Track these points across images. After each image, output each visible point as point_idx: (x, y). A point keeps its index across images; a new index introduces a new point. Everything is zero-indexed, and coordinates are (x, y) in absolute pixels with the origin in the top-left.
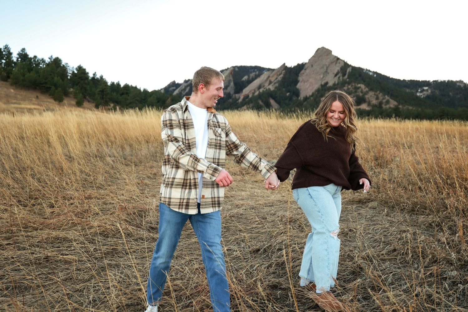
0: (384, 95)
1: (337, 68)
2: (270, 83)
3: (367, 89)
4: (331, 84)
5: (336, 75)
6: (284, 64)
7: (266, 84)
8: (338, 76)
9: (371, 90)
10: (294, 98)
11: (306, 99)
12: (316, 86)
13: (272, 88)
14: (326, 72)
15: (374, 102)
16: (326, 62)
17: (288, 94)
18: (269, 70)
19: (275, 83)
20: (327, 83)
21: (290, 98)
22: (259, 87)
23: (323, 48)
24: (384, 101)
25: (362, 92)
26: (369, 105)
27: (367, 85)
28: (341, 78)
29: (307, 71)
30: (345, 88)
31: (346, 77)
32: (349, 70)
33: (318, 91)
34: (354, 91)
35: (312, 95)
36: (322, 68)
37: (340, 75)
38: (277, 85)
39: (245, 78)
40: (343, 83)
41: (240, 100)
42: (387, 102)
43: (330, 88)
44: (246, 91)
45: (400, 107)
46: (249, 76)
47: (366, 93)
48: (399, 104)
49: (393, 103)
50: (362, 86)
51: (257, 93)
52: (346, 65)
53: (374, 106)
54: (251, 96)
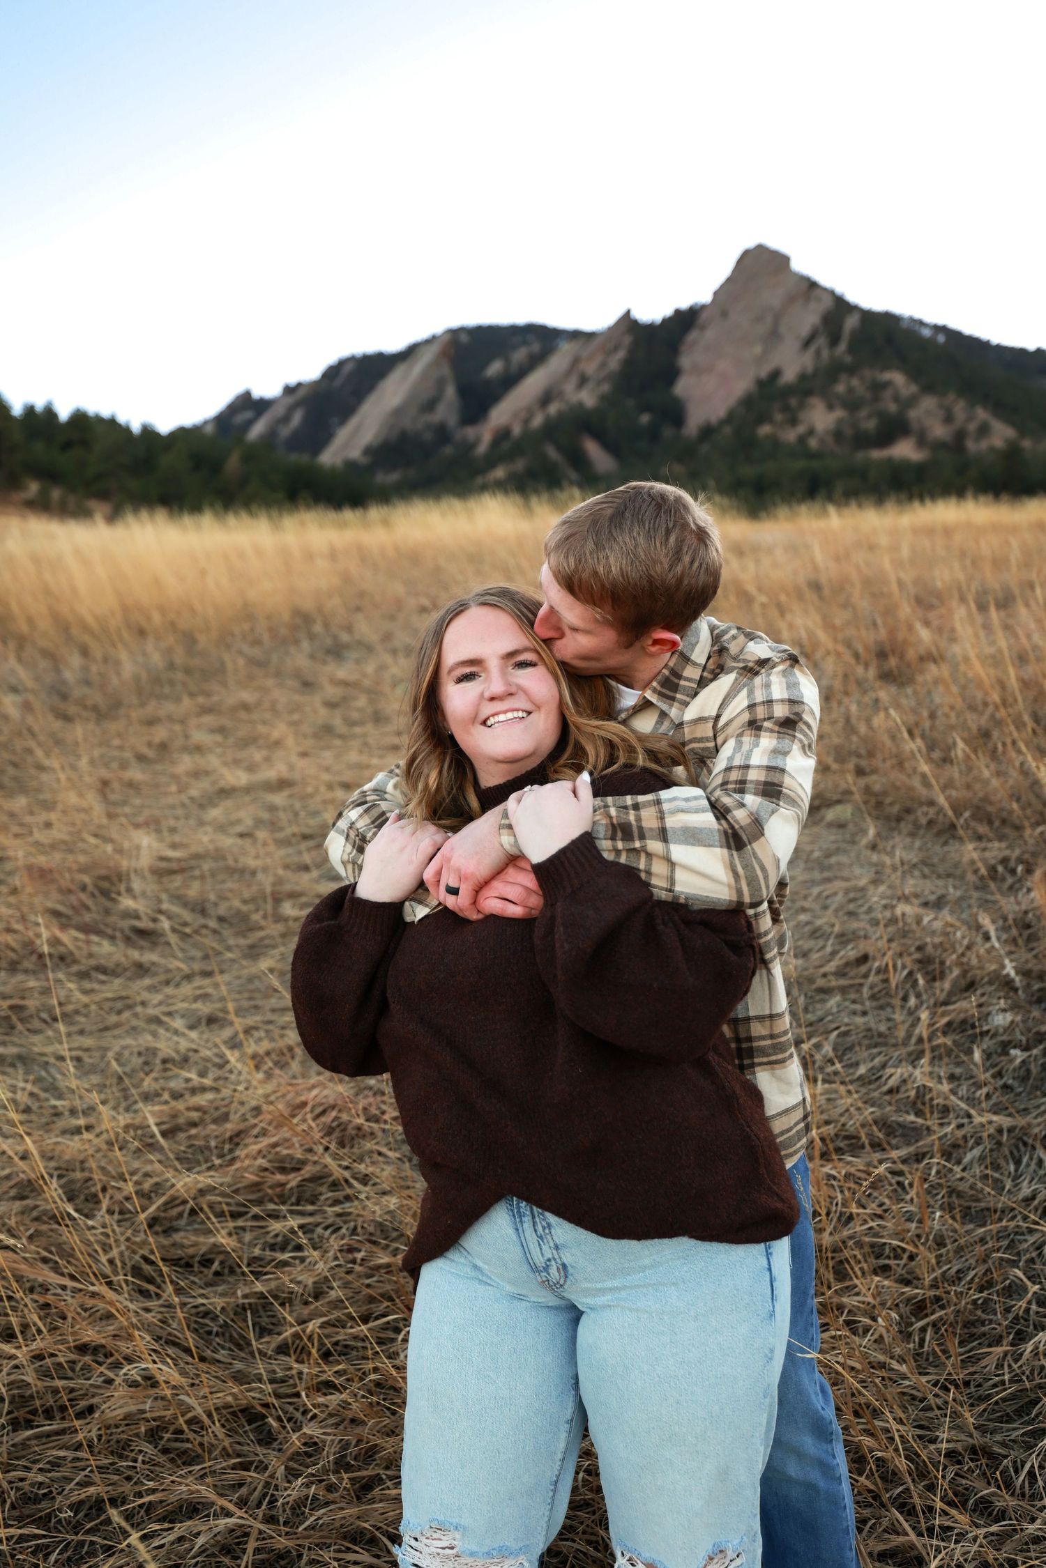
0: (973, 406)
1: (808, 318)
2: (583, 381)
3: (914, 388)
4: (790, 375)
5: (807, 343)
6: (628, 312)
7: (569, 387)
8: (813, 348)
9: (929, 388)
10: (668, 432)
11: (707, 432)
12: (741, 386)
13: (588, 398)
14: (774, 336)
15: (939, 431)
16: (772, 297)
17: (645, 419)
18: (576, 335)
19: (599, 383)
20: (776, 374)
21: (653, 434)
22: (546, 399)
23: (761, 249)
24: (972, 427)
25: (896, 399)
26: (922, 442)
27: (914, 373)
28: (825, 354)
29: (710, 334)
30: (840, 388)
31: (842, 347)
32: (851, 322)
33: (748, 402)
34: (868, 395)
35: (730, 417)
36: (759, 319)
37: (822, 341)
38: (606, 388)
39: (495, 368)
40: (833, 371)
41: (482, 449)
42: (984, 430)
43: (789, 390)
44: (503, 413)
45: (1027, 444)
46: (507, 361)
47: (912, 402)
48: (1023, 433)
49: (1001, 434)
50: (897, 378)
51: (538, 421)
52: (841, 306)
53: (939, 446)
54: (517, 430)
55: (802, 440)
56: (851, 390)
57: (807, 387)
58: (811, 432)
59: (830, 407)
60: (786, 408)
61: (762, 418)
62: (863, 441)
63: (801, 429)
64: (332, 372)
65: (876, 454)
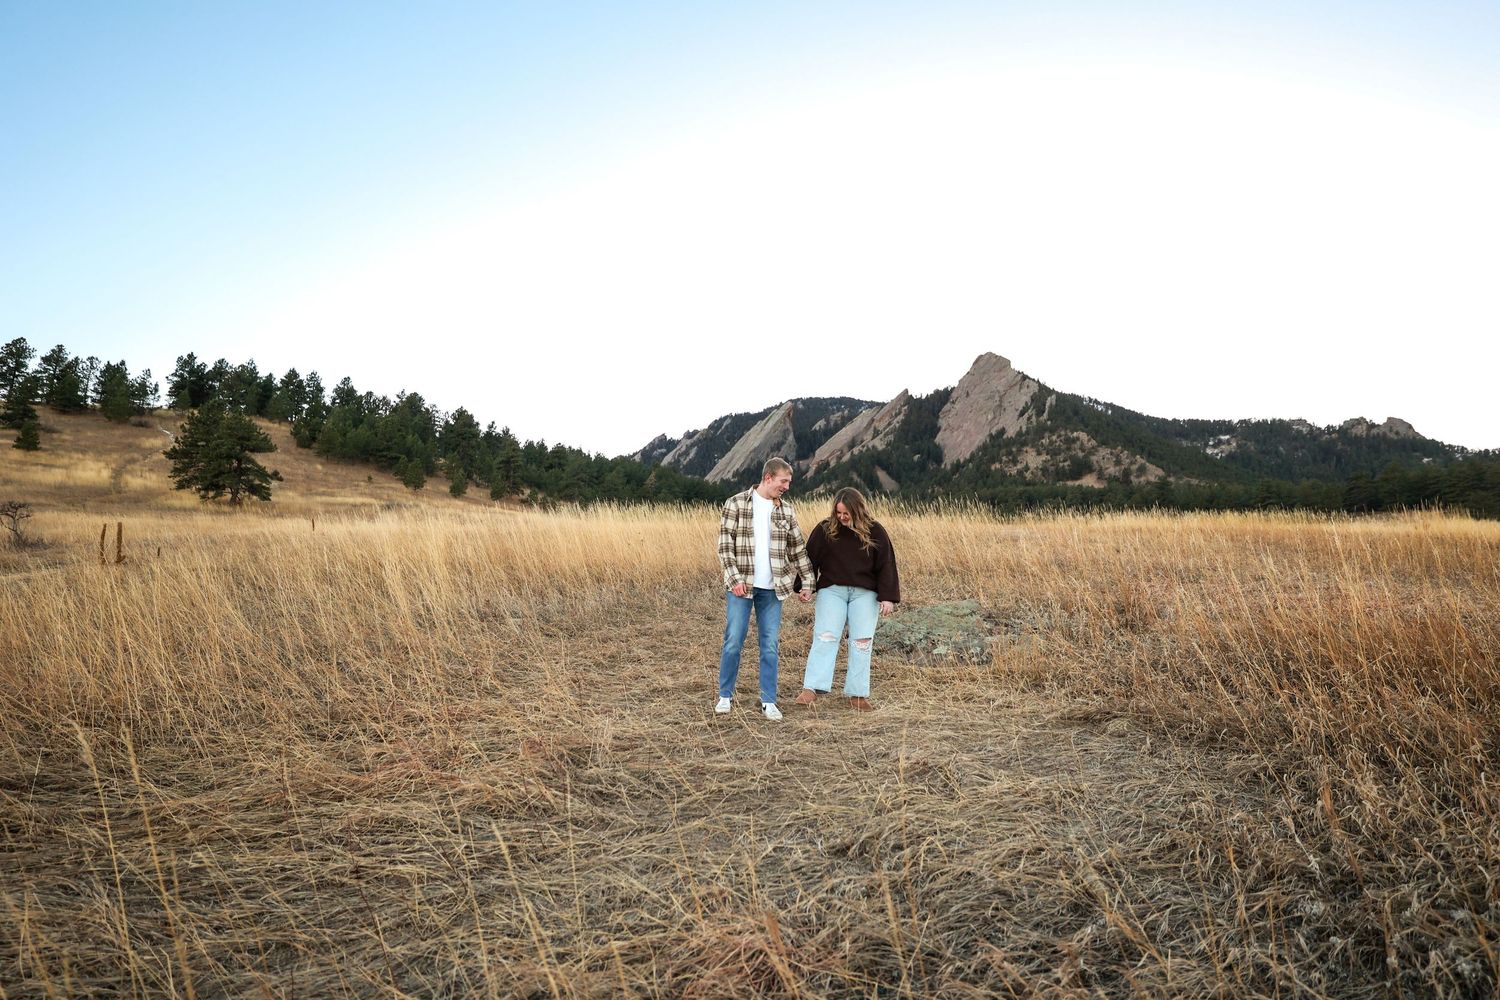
0: (1134, 455)
1: (1023, 398)
2: (876, 433)
3: (1094, 442)
4: (1011, 433)
5: (1022, 414)
6: (906, 391)
7: (868, 437)
8: (1026, 417)
9: (1104, 443)
10: (932, 466)
11: (957, 467)
12: (980, 438)
13: (879, 444)
14: (1000, 408)
15: (1112, 470)
16: (999, 384)
17: (916, 457)
18: (872, 405)
19: (886, 435)
20: (1002, 431)
21: (922, 467)
22: (852, 445)
23: (990, 355)
24: (1134, 467)
25: (1082, 449)
26: (1100, 477)
27: (1093, 434)
28: (1034, 418)
29: (957, 406)
30: (1045, 441)
31: (1045, 415)
32: (1051, 400)
33: (984, 448)
34: (1063, 447)
35: (971, 459)
36: (991, 397)
37: (1031, 412)
38: (891, 437)
39: (820, 424)
40: (1040, 431)
41: (810, 474)
42: (1142, 470)
43: (1010, 442)
44: (823, 453)
45: (1172, 479)
46: (828, 421)
47: (1093, 451)
48: (1169, 473)
49: (1154, 473)
50: (1083, 436)
51: (847, 457)
52: (1044, 391)
53: (1112, 479)
54: (833, 463)
55: (1020, 473)
56: (1052, 443)
57: (1022, 440)
58: (1027, 468)
59: (1039, 454)
60: (1009, 453)
61: (993, 460)
62: (1061, 475)
63: (1019, 466)
64: (717, 425)
65: (1070, 483)
